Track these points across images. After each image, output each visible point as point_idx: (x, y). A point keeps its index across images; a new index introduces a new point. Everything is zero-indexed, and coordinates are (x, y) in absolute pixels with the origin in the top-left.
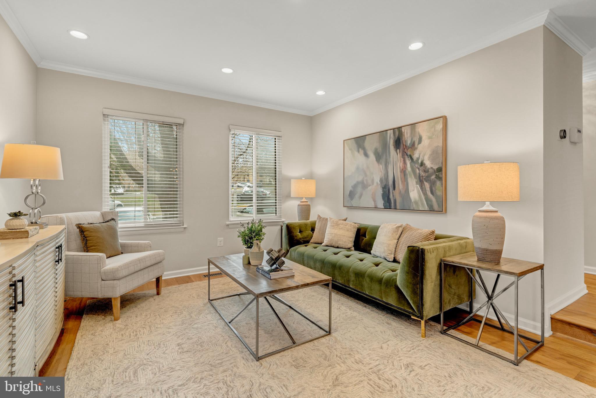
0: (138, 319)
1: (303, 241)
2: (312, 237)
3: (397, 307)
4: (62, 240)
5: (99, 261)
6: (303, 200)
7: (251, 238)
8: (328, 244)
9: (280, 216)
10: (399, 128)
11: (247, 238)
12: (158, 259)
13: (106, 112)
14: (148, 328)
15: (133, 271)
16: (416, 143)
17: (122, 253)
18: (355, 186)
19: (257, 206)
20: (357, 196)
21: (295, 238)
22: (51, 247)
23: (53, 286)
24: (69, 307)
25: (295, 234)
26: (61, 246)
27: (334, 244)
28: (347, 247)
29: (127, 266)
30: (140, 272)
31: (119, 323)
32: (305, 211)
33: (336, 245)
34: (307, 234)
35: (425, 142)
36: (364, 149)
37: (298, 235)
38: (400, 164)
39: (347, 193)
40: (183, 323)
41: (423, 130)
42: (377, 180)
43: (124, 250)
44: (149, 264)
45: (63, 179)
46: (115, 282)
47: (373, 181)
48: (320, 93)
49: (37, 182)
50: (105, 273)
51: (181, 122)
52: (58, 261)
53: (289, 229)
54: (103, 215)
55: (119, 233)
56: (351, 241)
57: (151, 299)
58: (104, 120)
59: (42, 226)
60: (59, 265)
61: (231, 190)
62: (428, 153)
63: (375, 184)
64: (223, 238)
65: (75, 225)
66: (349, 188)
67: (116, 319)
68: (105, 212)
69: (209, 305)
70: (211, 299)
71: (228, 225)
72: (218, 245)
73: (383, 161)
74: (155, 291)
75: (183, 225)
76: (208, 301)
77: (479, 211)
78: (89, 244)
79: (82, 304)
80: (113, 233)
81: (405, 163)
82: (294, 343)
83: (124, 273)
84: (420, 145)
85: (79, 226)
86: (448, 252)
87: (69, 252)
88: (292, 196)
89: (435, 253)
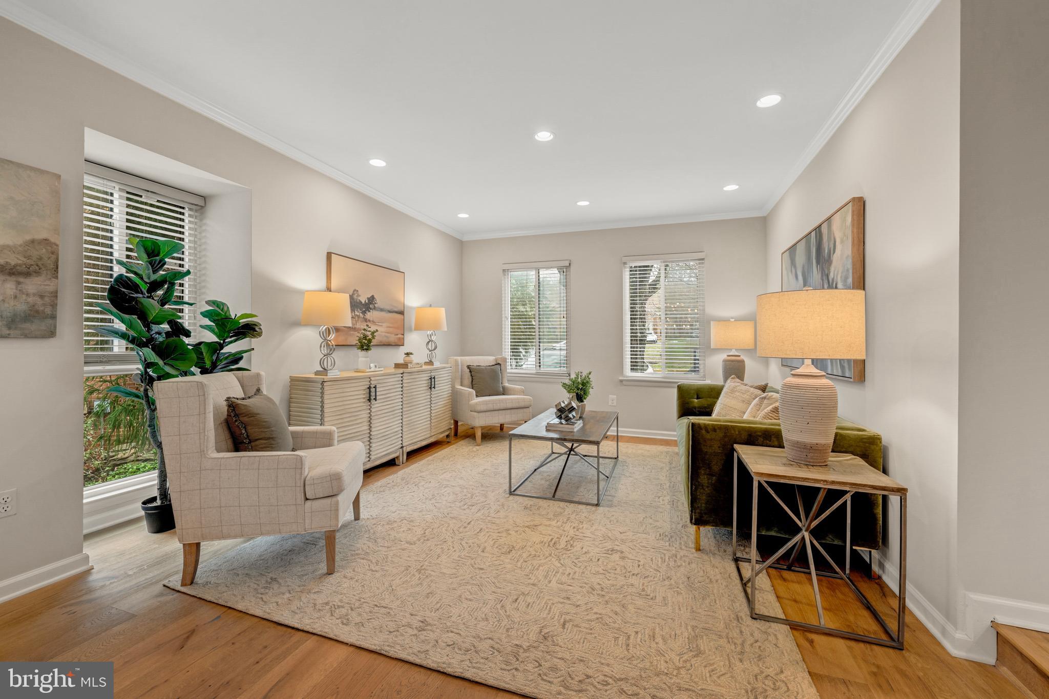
1: (698, 411)
4: (443, 375)
6: (731, 354)
10: (820, 226)
15: (492, 408)
16: (832, 252)
17: (502, 395)
19: (666, 360)
25: (691, 400)
34: (709, 403)
35: (839, 249)
36: (795, 267)
37: (693, 402)
41: (836, 226)
43: (504, 392)
44: (510, 406)
46: (476, 414)
48: (731, 188)
49: (433, 333)
51: (567, 264)
52: (431, 388)
53: (686, 393)
58: (504, 274)
60: (434, 391)
61: (629, 335)
64: (615, 396)
65: (465, 365)
67: (477, 445)
71: (621, 381)
77: (792, 375)
80: (497, 374)
82: (554, 496)
84: (835, 254)
85: (469, 367)
86: (761, 439)
87: (461, 385)
88: (712, 347)
89: (720, 434)
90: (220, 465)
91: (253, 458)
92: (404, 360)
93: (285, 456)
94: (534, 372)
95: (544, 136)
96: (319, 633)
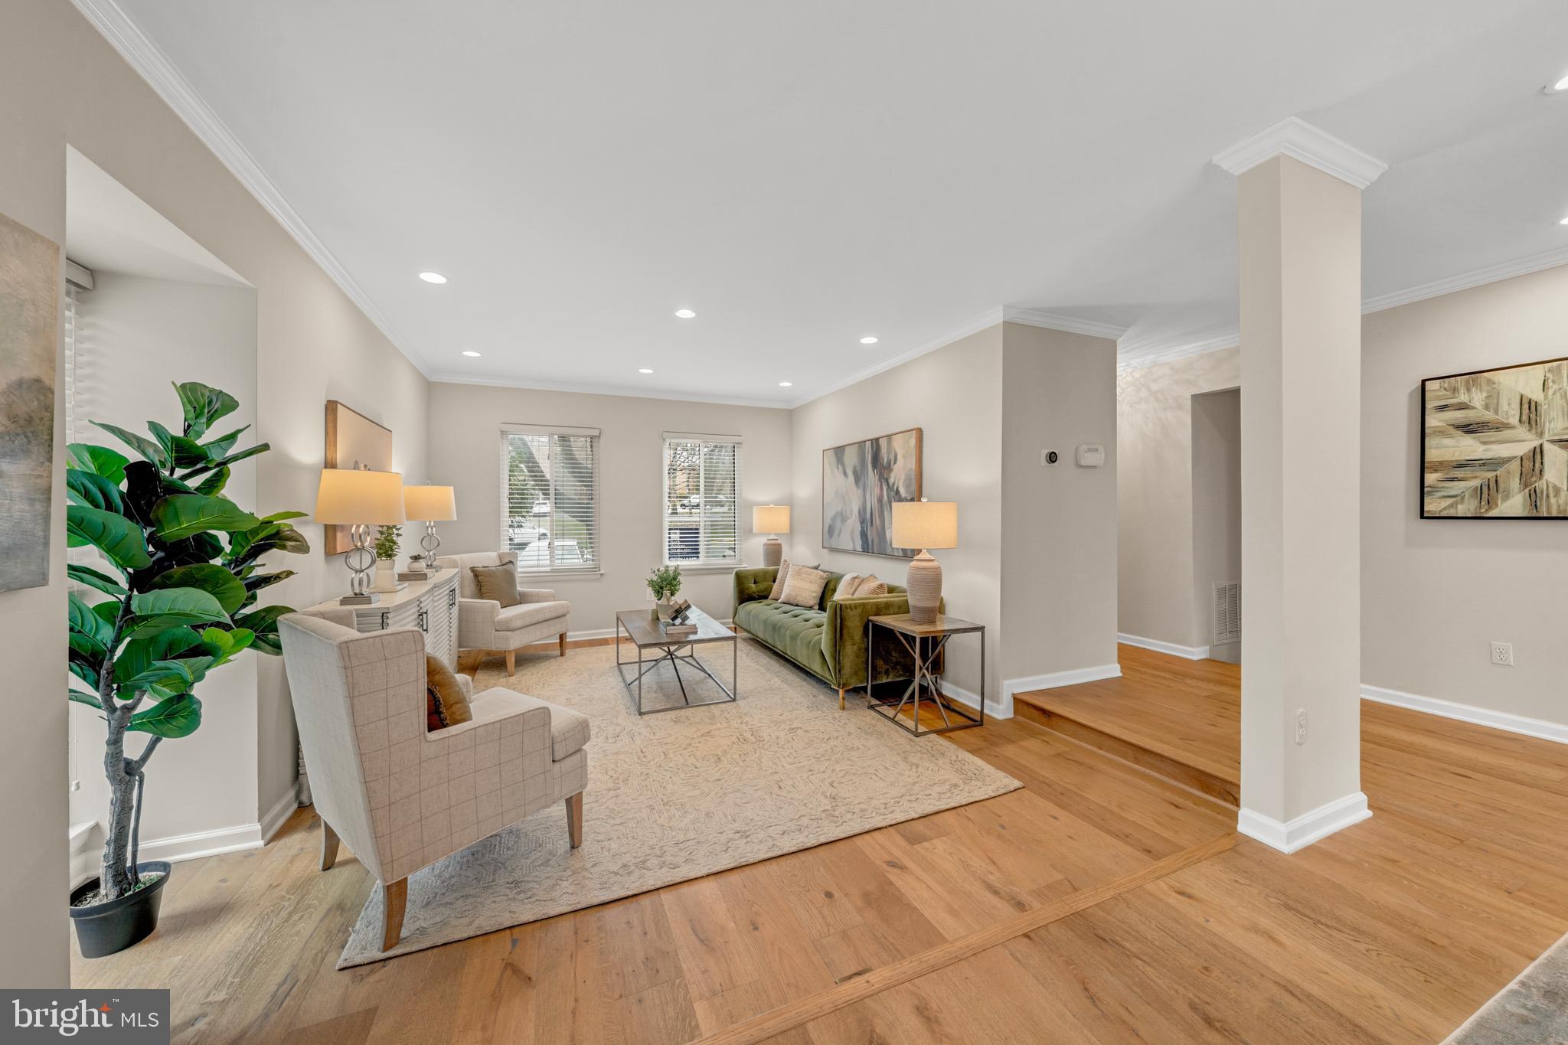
0: (534, 677)
1: (758, 595)
2: (770, 592)
3: (820, 675)
4: (456, 584)
5: (492, 611)
6: (771, 538)
7: (662, 588)
8: (785, 601)
9: (741, 559)
10: (877, 439)
11: (657, 588)
12: (561, 612)
13: (505, 428)
14: (541, 684)
16: (892, 462)
17: (521, 603)
18: (834, 519)
20: (836, 533)
21: (747, 591)
22: (445, 590)
23: (447, 629)
24: (464, 662)
25: (746, 585)
26: (454, 590)
27: (792, 601)
28: (808, 605)
29: (522, 616)
30: (537, 626)
31: (512, 679)
32: (774, 553)
33: (795, 602)
34: (764, 586)
35: (900, 461)
36: (843, 465)
37: (751, 587)
38: (877, 491)
39: (826, 528)
40: (579, 683)
41: (898, 444)
42: (856, 512)
43: (523, 599)
44: (548, 616)
45: (456, 519)
46: (509, 633)
47: (852, 511)
48: (786, 384)
49: (432, 523)
50: (498, 622)
51: (596, 433)
52: (451, 605)
53: (740, 578)
54: (500, 557)
55: (518, 580)
56: (814, 597)
57: (553, 660)
58: (502, 437)
59: (438, 569)
60: (453, 610)
61: (667, 520)
62: (903, 477)
63: (854, 517)
65: (468, 568)
66: (828, 522)
67: (510, 676)
68: (503, 553)
69: (616, 669)
70: (620, 662)
72: (648, 599)
73: (861, 485)
74: (559, 653)
75: (600, 570)
76: (616, 664)
78: (483, 591)
79: (477, 662)
80: (510, 577)
81: (882, 489)
82: (688, 704)
83: (518, 624)
84: (896, 465)
85: (473, 570)
86: (884, 610)
87: (462, 597)
88: (754, 531)
89: (859, 610)
90: (448, 747)
91: (492, 725)
92: (409, 568)
93: (530, 713)
94: (548, 569)
95: (685, 314)
96: (663, 885)
